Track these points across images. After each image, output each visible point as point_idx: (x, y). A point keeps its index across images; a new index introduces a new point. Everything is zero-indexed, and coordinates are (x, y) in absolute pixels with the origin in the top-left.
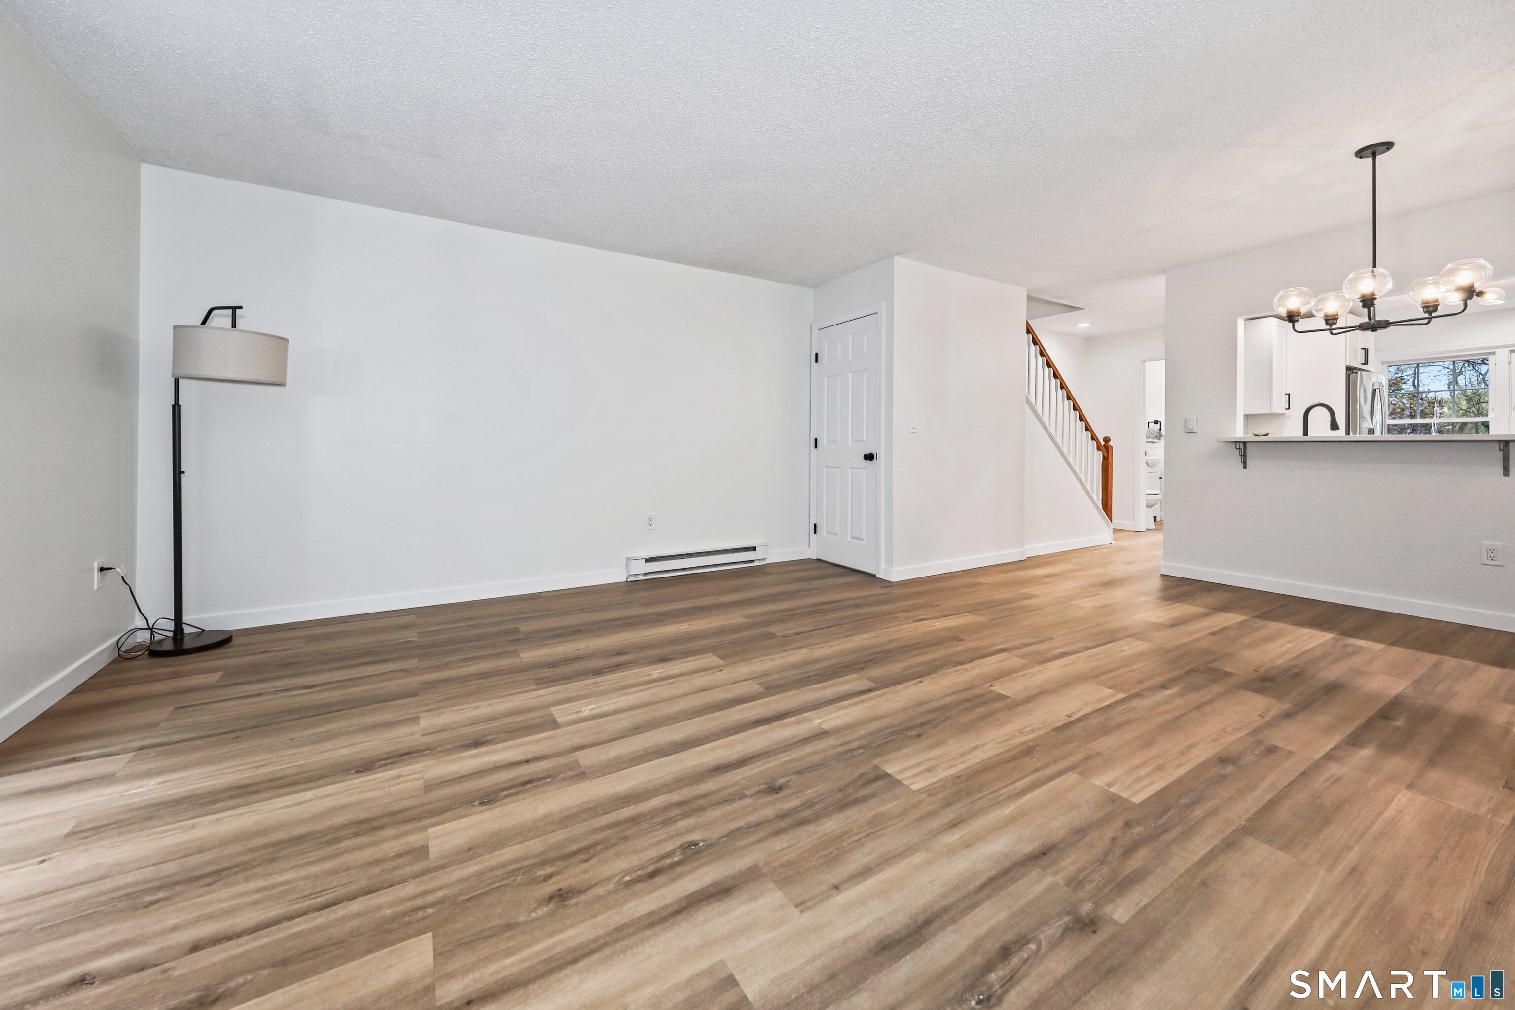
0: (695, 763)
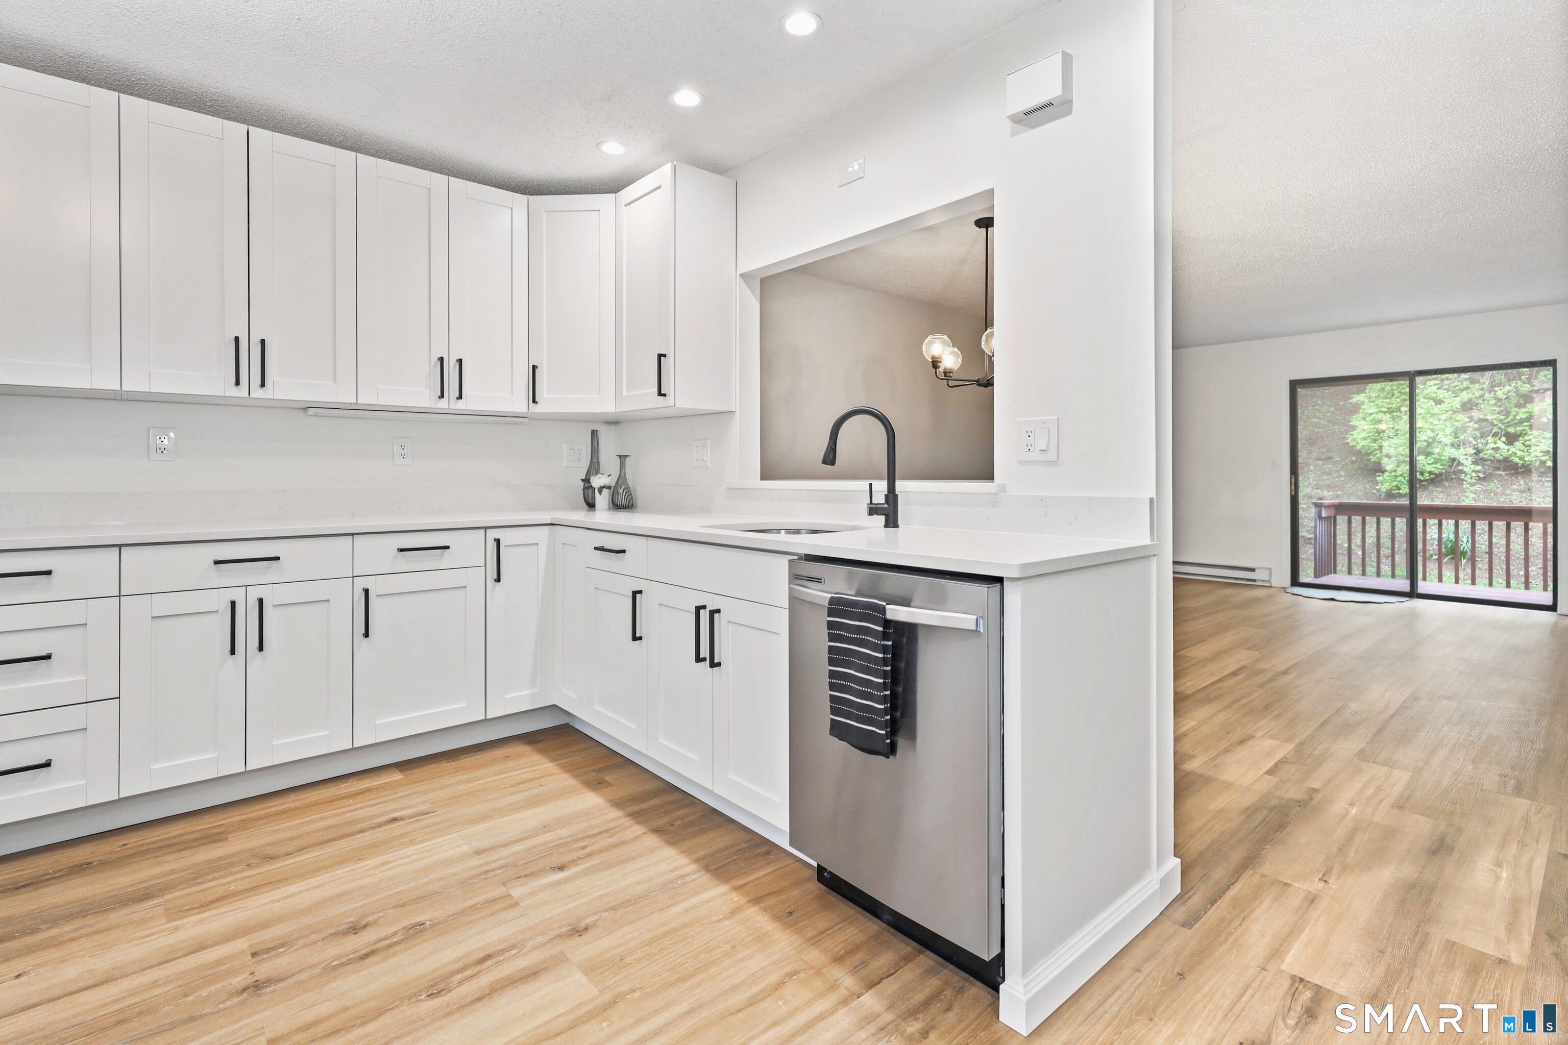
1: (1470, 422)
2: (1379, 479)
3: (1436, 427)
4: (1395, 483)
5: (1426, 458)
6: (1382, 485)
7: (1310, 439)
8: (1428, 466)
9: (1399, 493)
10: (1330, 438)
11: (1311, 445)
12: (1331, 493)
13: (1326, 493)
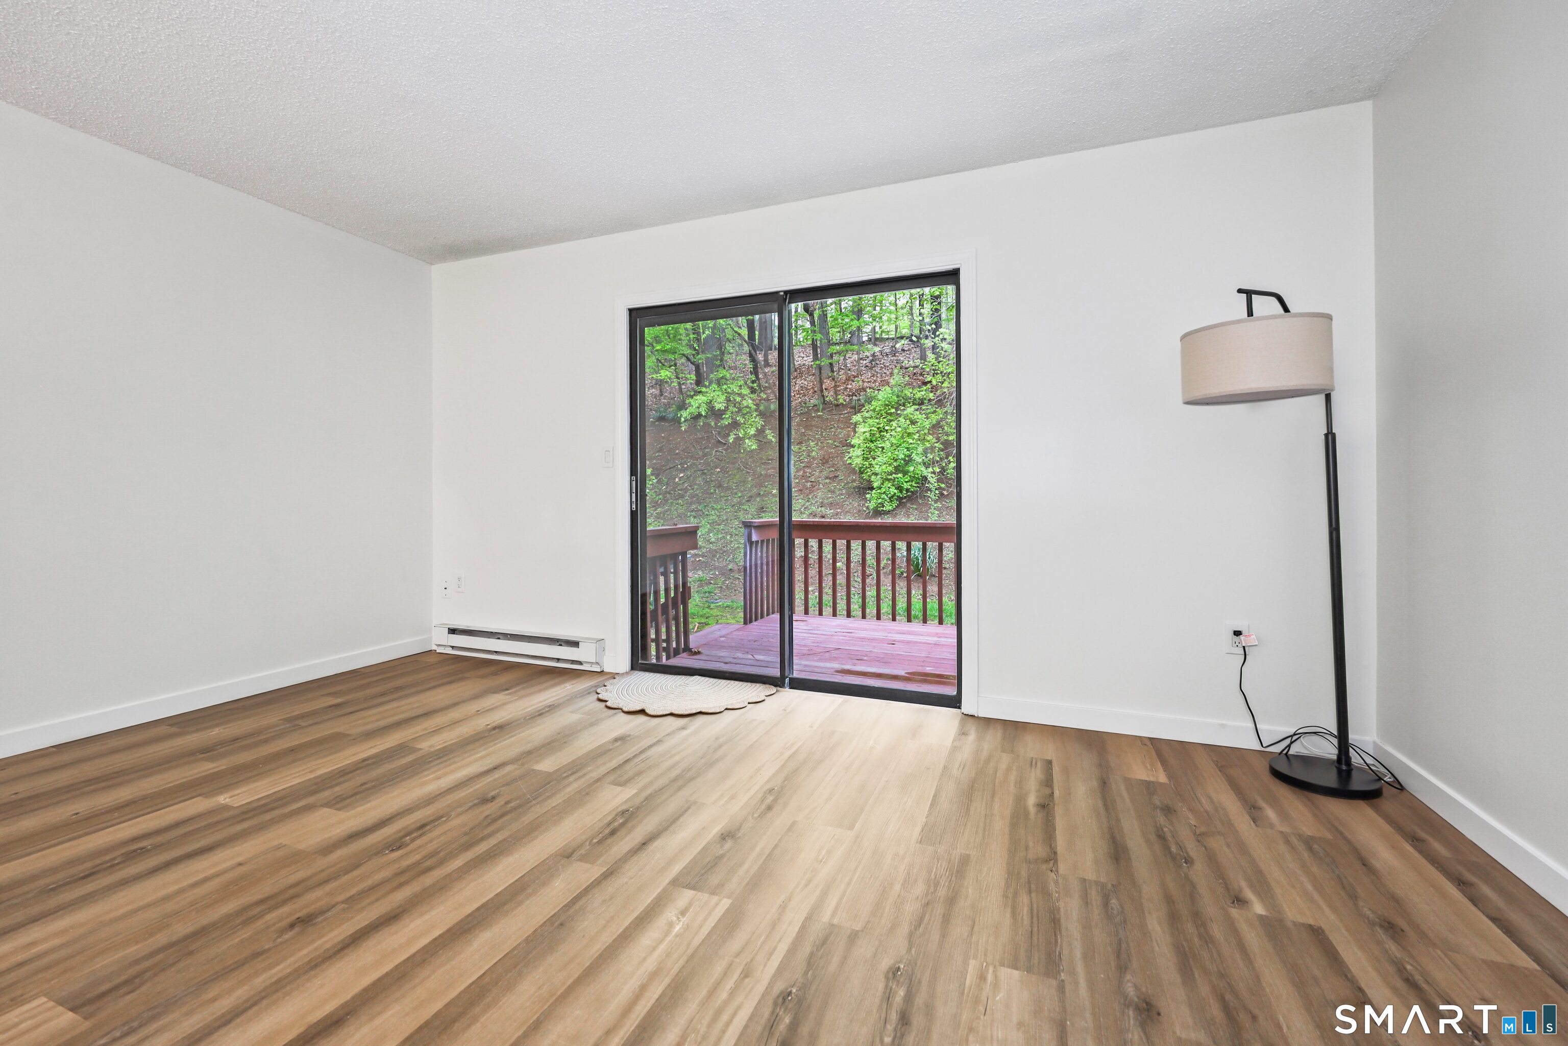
0: (434, 912)
1: (937, 443)
2: (868, 496)
3: (910, 446)
4: (880, 501)
5: (904, 476)
6: (870, 502)
7: (824, 458)
8: (905, 484)
9: (883, 510)
10: (839, 458)
11: (823, 464)
12: (832, 511)
13: (829, 512)
